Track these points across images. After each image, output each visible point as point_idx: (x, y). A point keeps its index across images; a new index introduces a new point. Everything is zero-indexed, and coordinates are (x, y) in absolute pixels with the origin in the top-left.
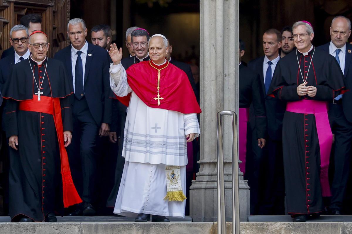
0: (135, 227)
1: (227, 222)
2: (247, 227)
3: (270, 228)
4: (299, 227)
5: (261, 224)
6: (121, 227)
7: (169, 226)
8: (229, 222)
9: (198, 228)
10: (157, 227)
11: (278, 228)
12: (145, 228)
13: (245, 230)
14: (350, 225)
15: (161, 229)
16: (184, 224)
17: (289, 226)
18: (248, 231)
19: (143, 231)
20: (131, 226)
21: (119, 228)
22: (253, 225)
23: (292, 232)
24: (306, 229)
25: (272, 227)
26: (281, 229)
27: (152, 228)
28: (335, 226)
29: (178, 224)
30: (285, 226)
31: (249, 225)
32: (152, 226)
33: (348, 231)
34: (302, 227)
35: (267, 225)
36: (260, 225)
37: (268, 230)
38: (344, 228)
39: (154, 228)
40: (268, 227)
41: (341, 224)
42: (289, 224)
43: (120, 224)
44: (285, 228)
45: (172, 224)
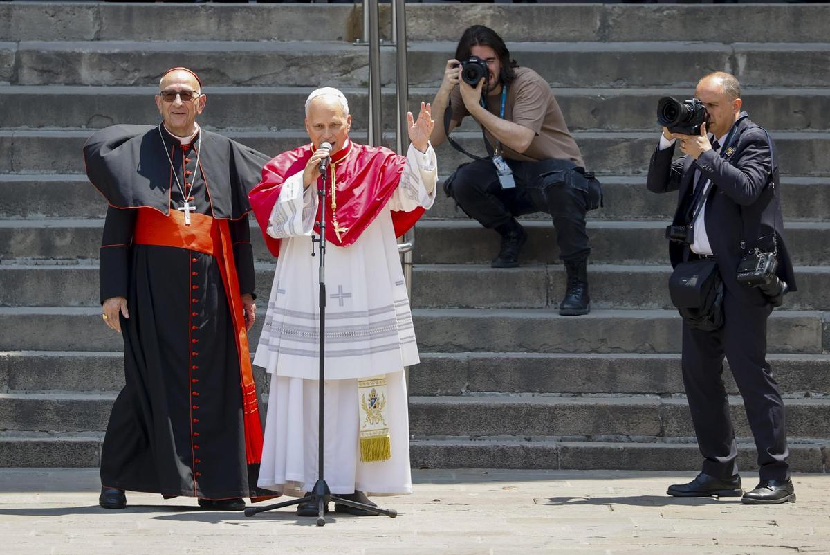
0: (203, 12)
1: (380, 4)
2: (419, 13)
3: (463, 15)
4: (519, 13)
5: (446, 7)
6: (178, 13)
7: (269, 11)
8: (385, 4)
9: (324, 16)
10: (247, 11)
11: (480, 15)
12: (223, 15)
13: (414, 18)
14: (616, 10)
15: (254, 16)
16: (298, 7)
17: (500, 12)
18: (421, 21)
19: (220, 21)
20: (196, 11)
21: (173, 14)
22: (430, 9)
23: (505, 24)
24: (532, 18)
25: (468, 13)
26: (484, 17)
27: (237, 14)
28: (588, 12)
29: (287, 7)
30: (491, 12)
31: (424, 10)
32: (237, 11)
33: (613, 20)
34: (524, 14)
35: (458, 10)
36: (444, 9)
37: (459, 18)
38: (605, 15)
39: (239, 14)
40: (459, 13)
41: (600, 7)
42: (499, 7)
43: (174, 7)
44: (492, 16)
45: (275, 8)
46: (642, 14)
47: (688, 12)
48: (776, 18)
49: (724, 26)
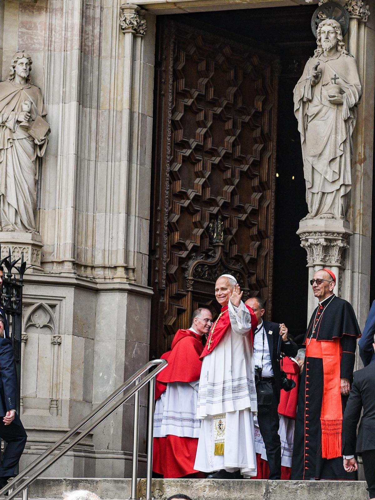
1: (152, 479)
2: (172, 484)
3: (195, 485)
4: (223, 484)
5: (186, 480)
6: (52, 483)
7: (97, 482)
8: (155, 479)
9: (124, 485)
10: (86, 482)
11: (203, 485)
12: (74, 484)
13: (169, 487)
14: (274, 483)
15: (89, 485)
16: (111, 480)
17: (214, 484)
18: (173, 488)
19: (72, 487)
20: (61, 482)
21: (49, 483)
22: (178, 482)
23: (216, 490)
24: (230, 487)
25: (197, 484)
26: (205, 486)
27: (81, 484)
28: (259, 484)
29: (106, 480)
30: (209, 483)
31: (174, 482)
32: (81, 482)
33: (272, 489)
34: (226, 485)
35: (192, 482)
36: (185, 482)
37: (192, 487)
38: (268, 486)
39: (82, 483)
40: (192, 484)
42: (213, 481)
43: (50, 479)
44: (210, 486)
45: (100, 480)
46: (287, 486)
47: (311, 485)
48: (358, 489)
49: (330, 493)
